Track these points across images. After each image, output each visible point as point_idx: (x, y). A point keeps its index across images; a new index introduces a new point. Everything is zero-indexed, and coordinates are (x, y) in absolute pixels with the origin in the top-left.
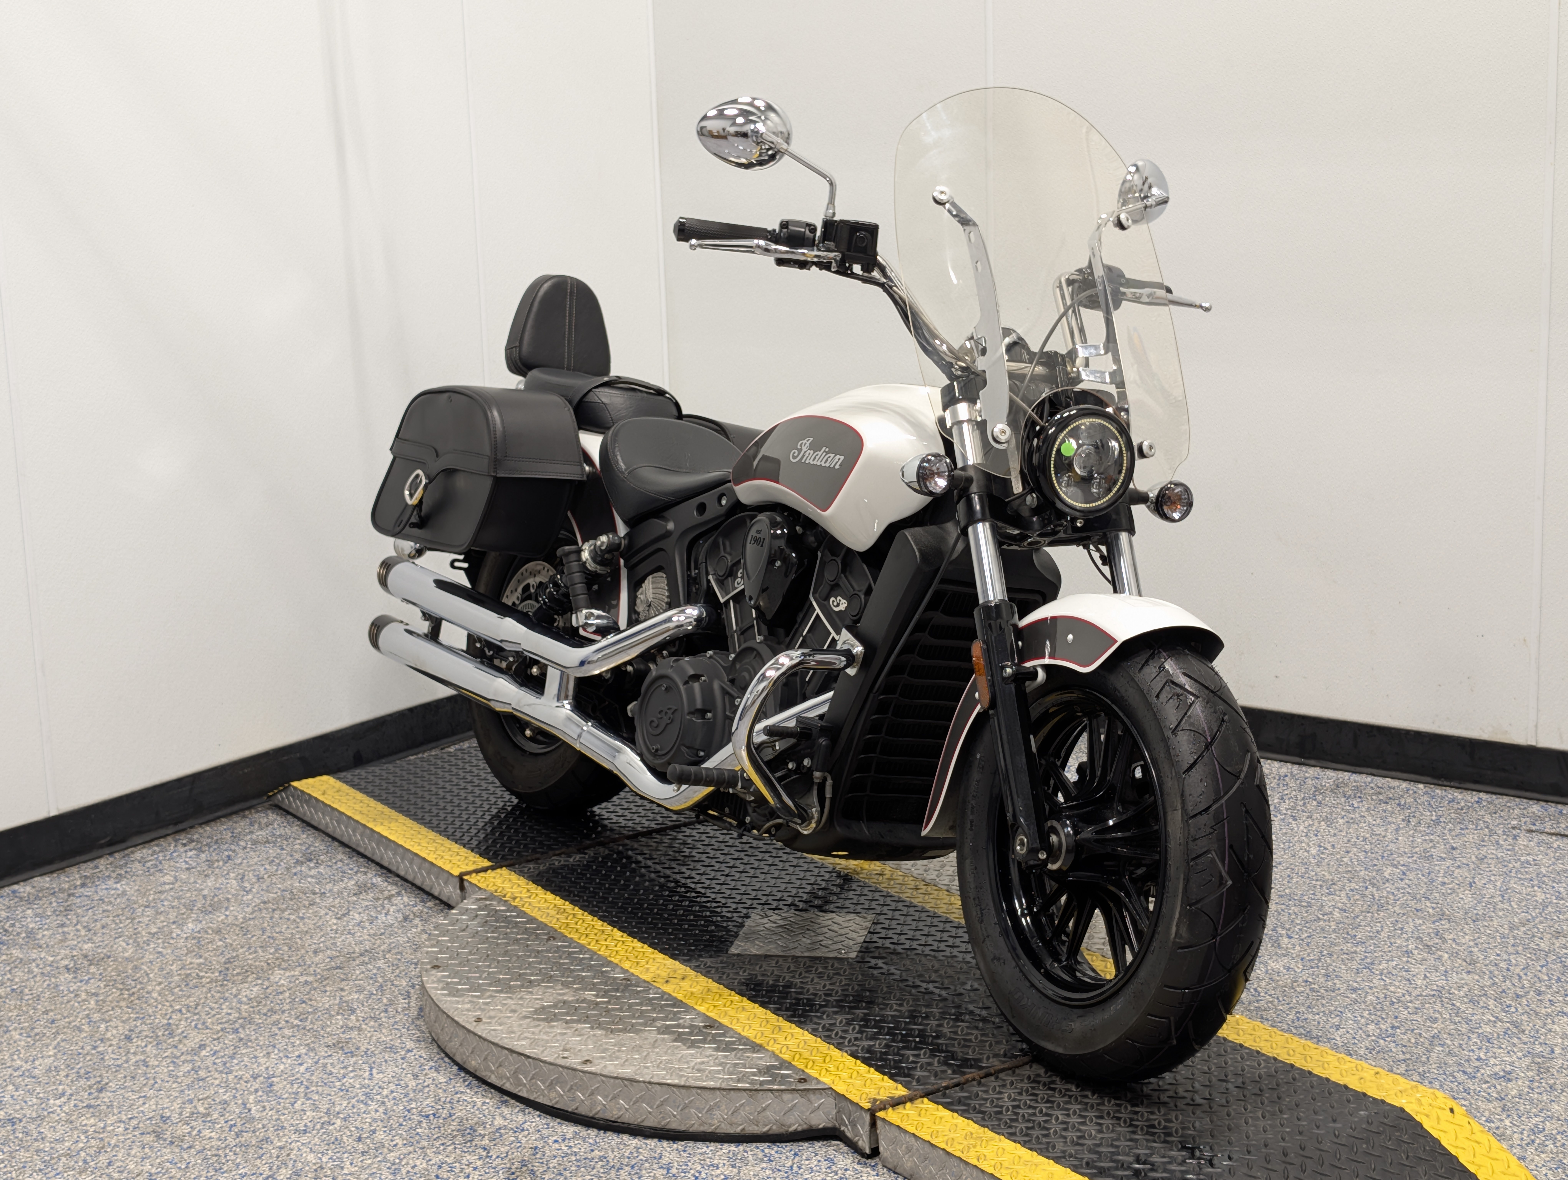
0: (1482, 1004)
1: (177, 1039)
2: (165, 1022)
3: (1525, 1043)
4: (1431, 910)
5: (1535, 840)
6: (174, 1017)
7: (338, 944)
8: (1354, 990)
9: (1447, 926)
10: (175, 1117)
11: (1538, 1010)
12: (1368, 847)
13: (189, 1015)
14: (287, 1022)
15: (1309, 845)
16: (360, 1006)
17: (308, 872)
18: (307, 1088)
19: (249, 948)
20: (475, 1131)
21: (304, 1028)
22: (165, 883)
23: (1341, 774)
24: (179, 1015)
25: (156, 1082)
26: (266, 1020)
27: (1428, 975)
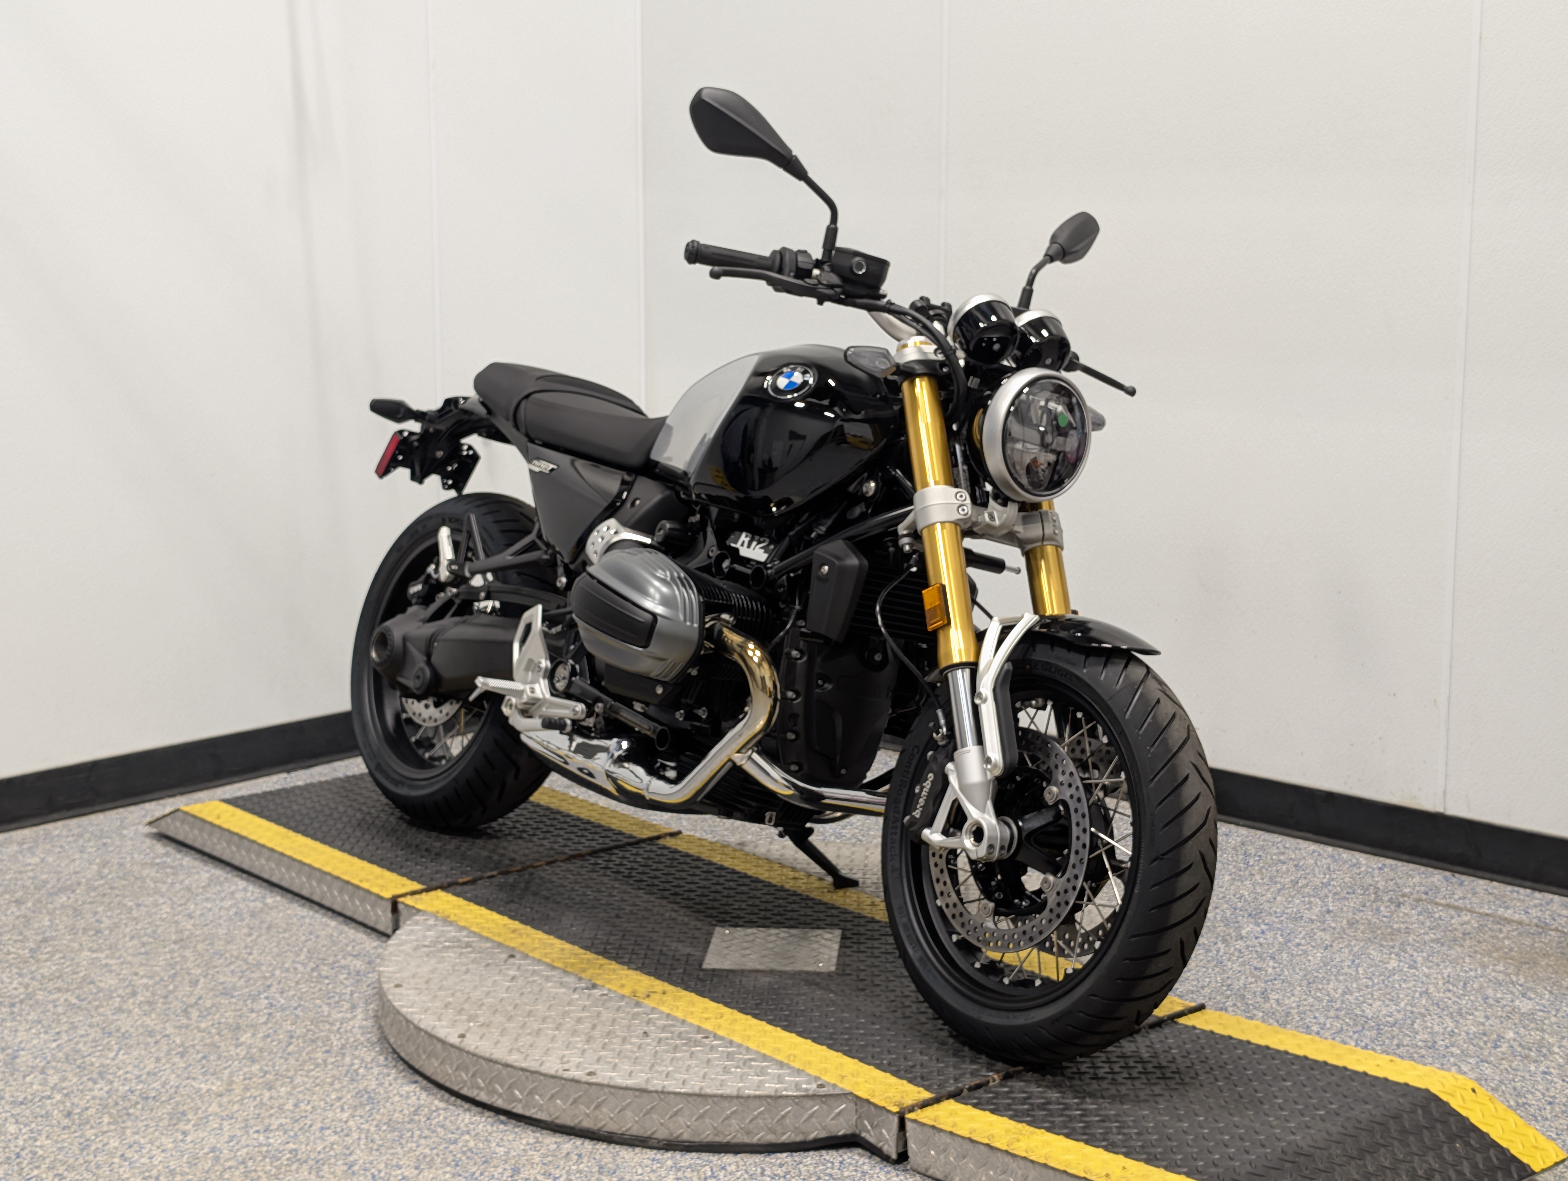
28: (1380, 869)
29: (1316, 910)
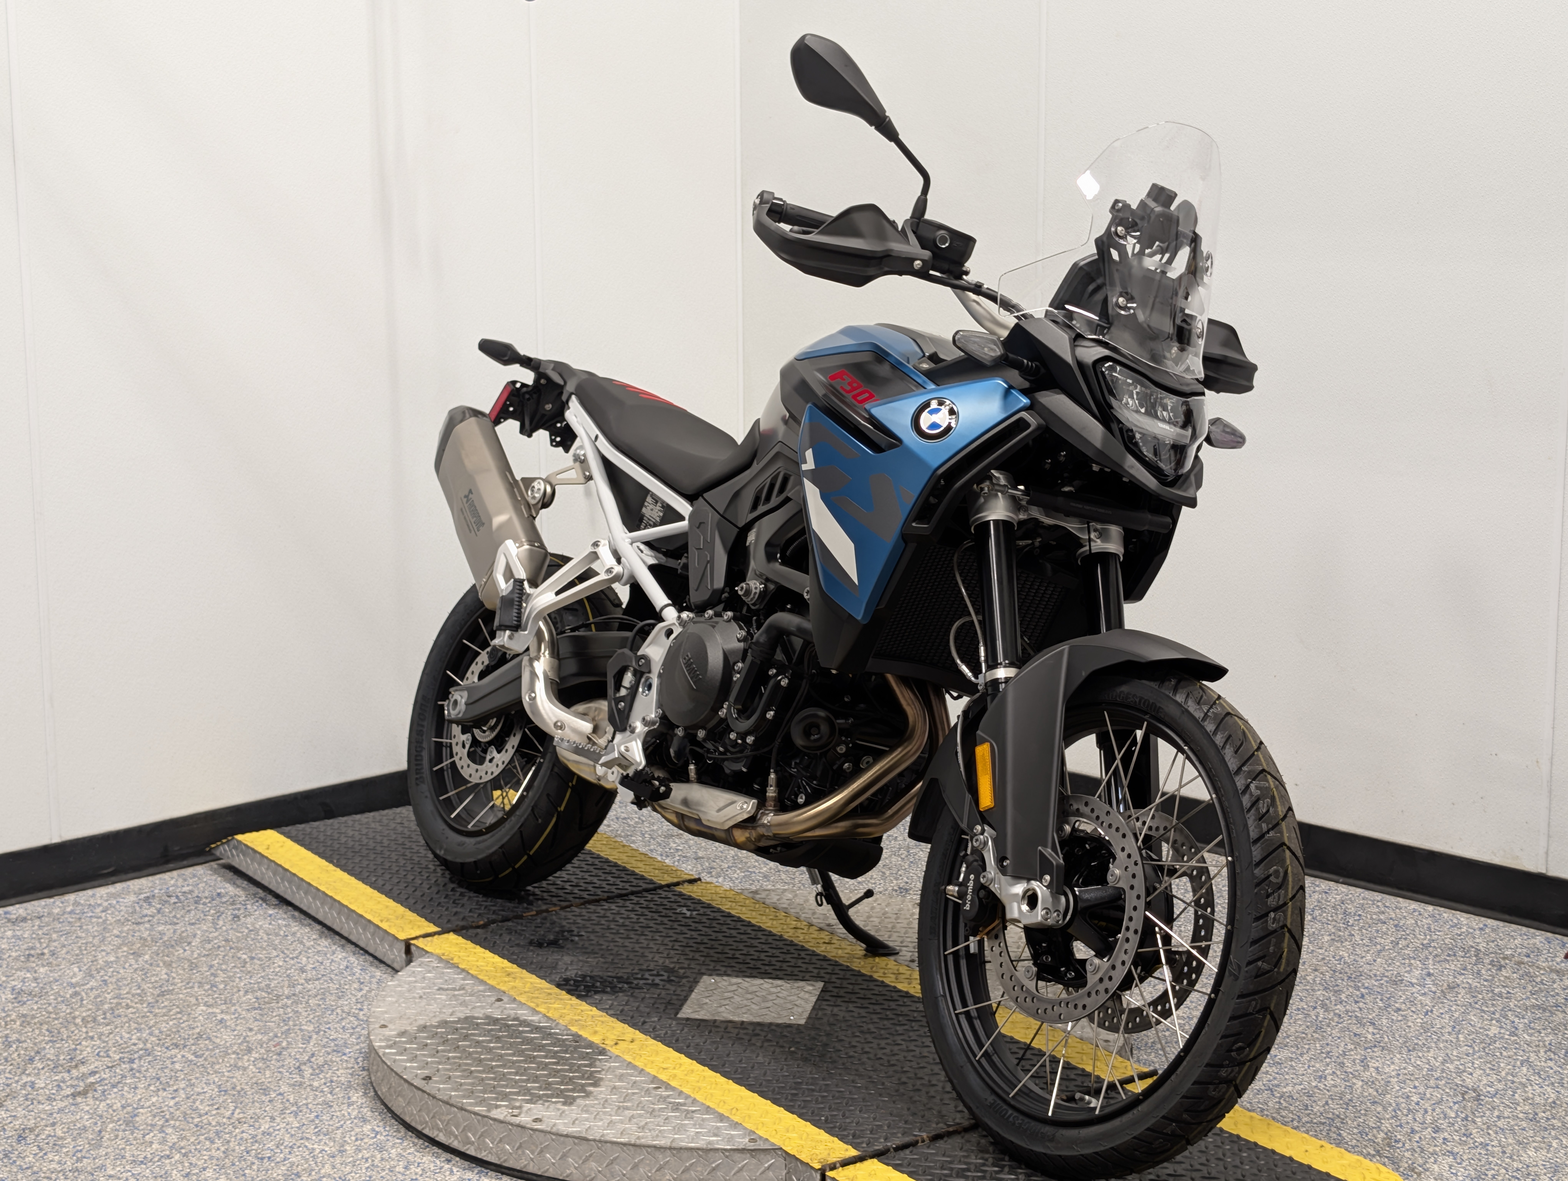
28: (1481, 929)
29: (1417, 973)
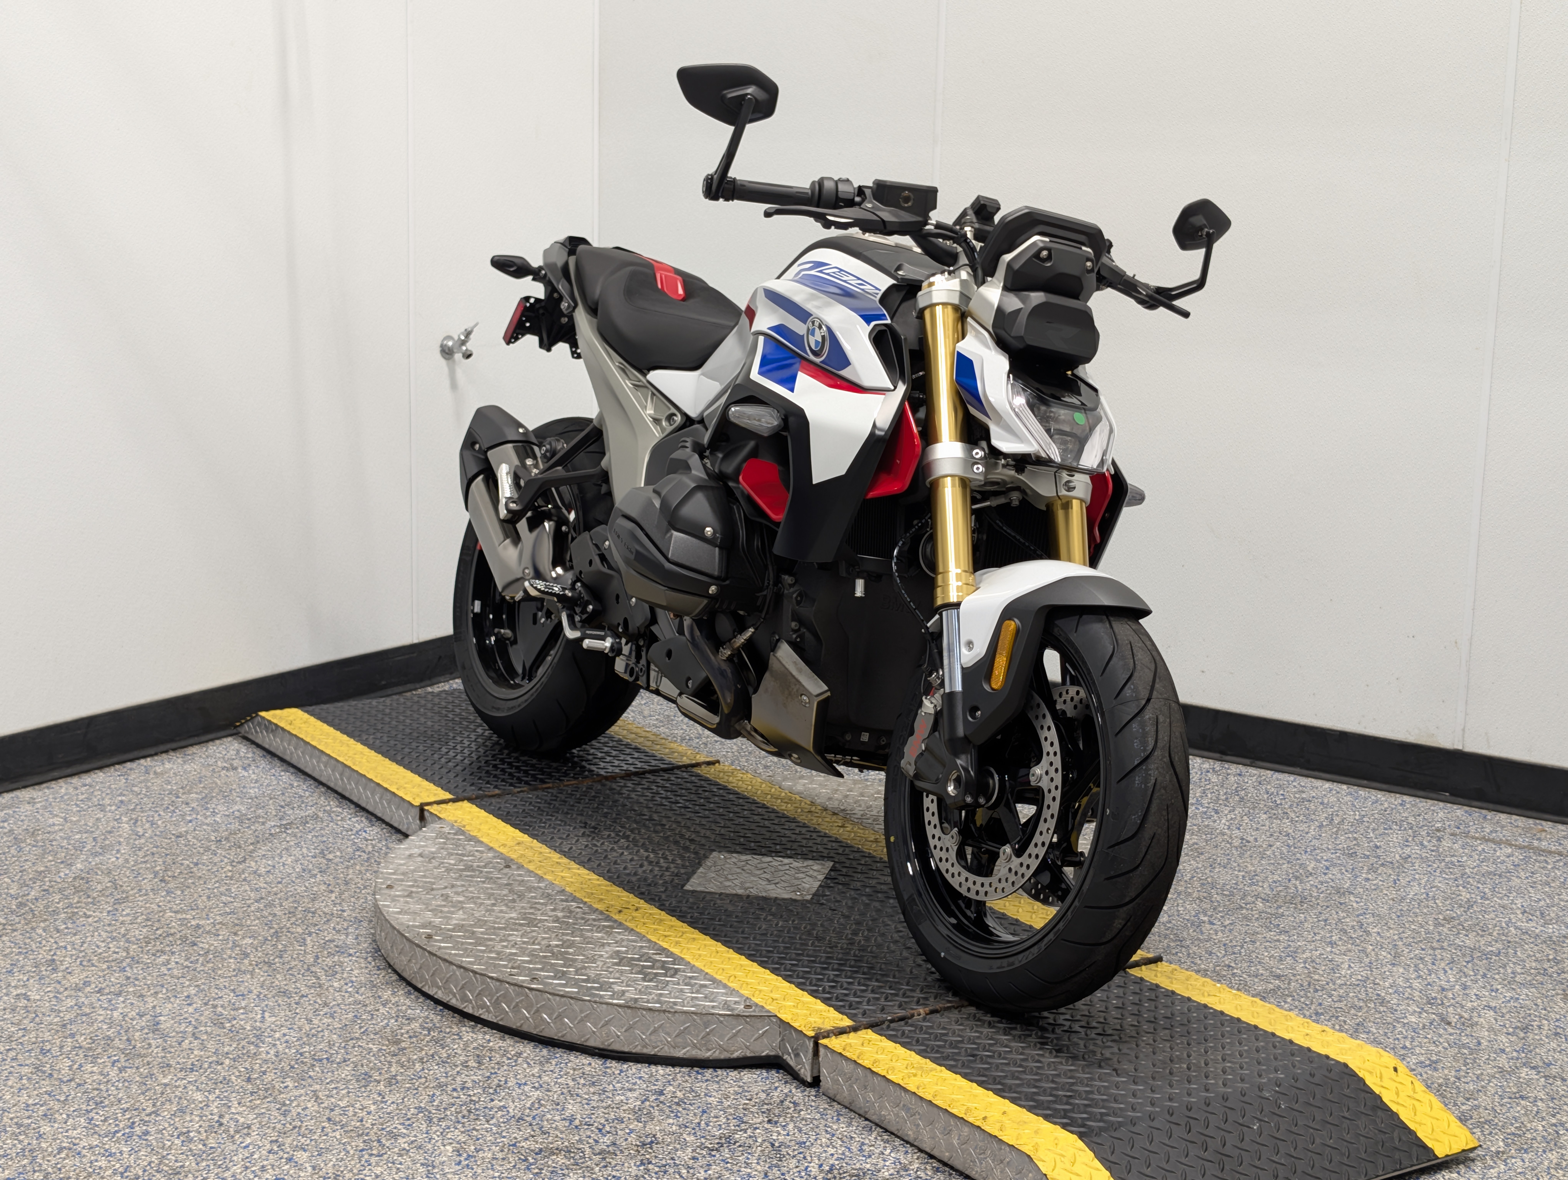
0: (1407, 995)
1: (60, 974)
2: (50, 957)
3: (1451, 1034)
4: (1355, 904)
5: (1460, 842)
6: (58, 953)
7: (233, 890)
8: (1278, 977)
9: (1372, 919)
10: (55, 1051)
11: (1464, 1003)
12: (1291, 842)
13: (74, 952)
14: (177, 963)
15: (1231, 837)
16: (254, 950)
17: (204, 820)
18: (196, 1028)
19: (140, 890)
20: (371, 1077)
21: (195, 970)
22: (54, 825)
23: (1263, 772)
24: (64, 951)
25: (37, 1016)
26: (154, 960)
27: (1352, 965)
28: (1401, 805)
